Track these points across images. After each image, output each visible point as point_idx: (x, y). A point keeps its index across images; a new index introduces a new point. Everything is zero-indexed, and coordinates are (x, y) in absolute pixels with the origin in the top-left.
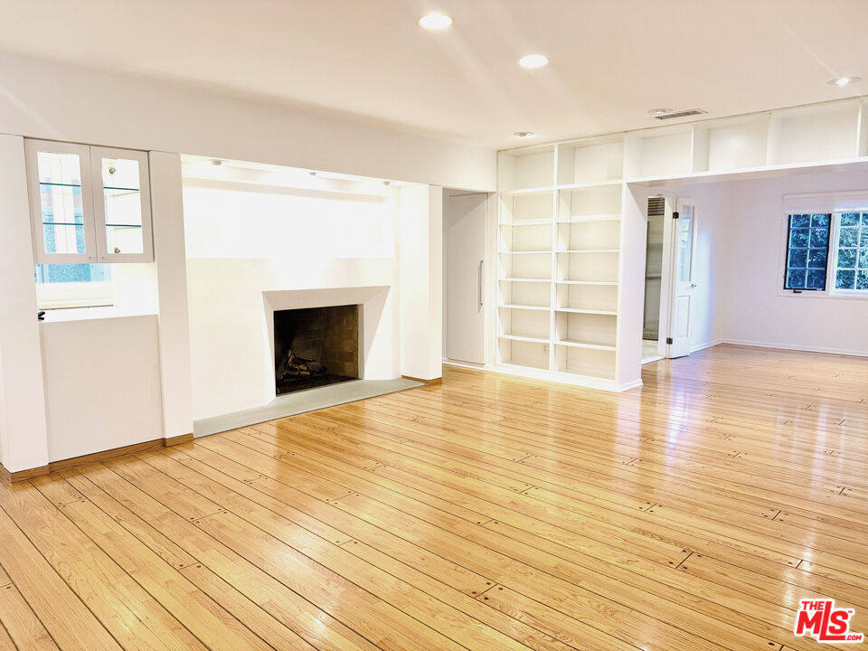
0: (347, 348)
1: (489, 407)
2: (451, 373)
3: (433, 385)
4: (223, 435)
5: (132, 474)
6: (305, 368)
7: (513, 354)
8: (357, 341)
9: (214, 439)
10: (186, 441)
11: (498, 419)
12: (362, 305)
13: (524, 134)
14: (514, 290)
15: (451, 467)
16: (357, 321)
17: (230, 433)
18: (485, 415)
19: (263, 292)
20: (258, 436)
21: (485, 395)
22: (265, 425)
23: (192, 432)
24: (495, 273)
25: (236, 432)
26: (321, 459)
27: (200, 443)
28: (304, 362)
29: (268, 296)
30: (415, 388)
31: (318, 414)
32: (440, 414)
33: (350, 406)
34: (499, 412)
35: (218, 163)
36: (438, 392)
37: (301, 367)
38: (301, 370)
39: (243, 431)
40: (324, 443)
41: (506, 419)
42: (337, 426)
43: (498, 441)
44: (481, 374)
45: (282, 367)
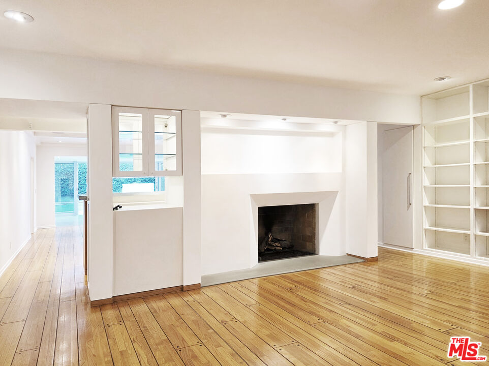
0: (308, 233)
1: (417, 281)
2: (385, 254)
3: (372, 261)
4: (219, 286)
5: (156, 308)
6: (279, 245)
7: (438, 241)
8: (315, 229)
9: (214, 288)
10: (196, 288)
11: (425, 292)
12: (318, 204)
13: (443, 79)
14: (436, 193)
15: (380, 330)
16: (315, 215)
17: (223, 285)
18: (415, 288)
19: (251, 195)
20: (240, 289)
21: (414, 272)
22: (247, 281)
23: (200, 282)
24: (422, 181)
25: (227, 285)
26: (276, 311)
27: (203, 290)
28: (278, 241)
29: (254, 197)
30: (357, 263)
31: (283, 276)
32: (376, 285)
33: (305, 272)
34: (426, 287)
35: (225, 116)
36: (375, 268)
37: (277, 244)
38: (277, 246)
39: (232, 284)
40: (282, 299)
41: (431, 293)
42: (294, 286)
43: (425, 311)
44: (411, 255)
45: (264, 244)
